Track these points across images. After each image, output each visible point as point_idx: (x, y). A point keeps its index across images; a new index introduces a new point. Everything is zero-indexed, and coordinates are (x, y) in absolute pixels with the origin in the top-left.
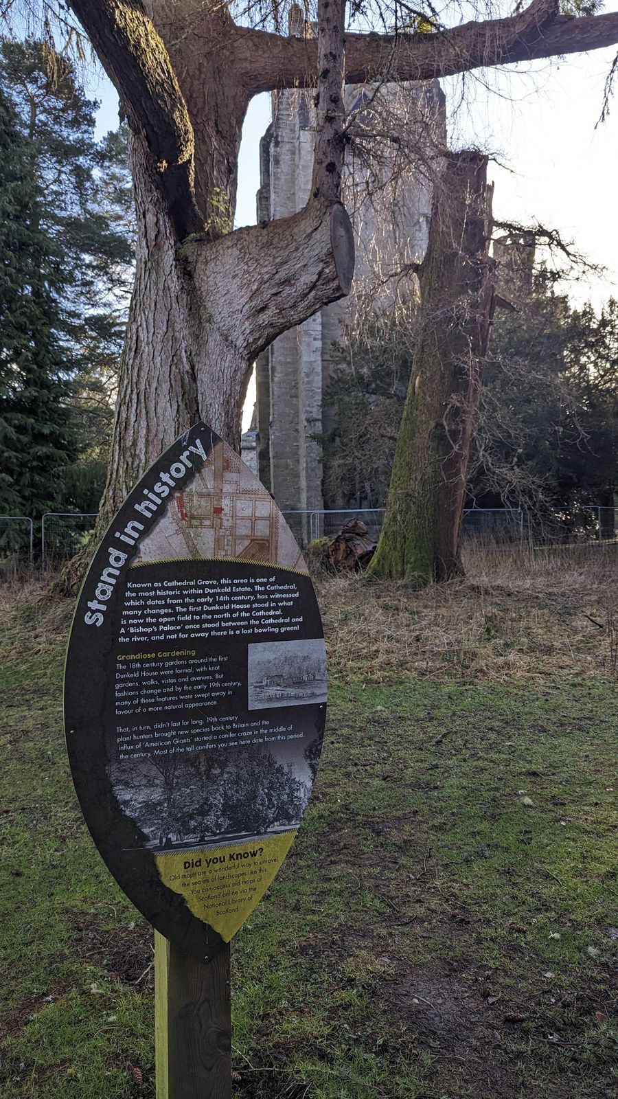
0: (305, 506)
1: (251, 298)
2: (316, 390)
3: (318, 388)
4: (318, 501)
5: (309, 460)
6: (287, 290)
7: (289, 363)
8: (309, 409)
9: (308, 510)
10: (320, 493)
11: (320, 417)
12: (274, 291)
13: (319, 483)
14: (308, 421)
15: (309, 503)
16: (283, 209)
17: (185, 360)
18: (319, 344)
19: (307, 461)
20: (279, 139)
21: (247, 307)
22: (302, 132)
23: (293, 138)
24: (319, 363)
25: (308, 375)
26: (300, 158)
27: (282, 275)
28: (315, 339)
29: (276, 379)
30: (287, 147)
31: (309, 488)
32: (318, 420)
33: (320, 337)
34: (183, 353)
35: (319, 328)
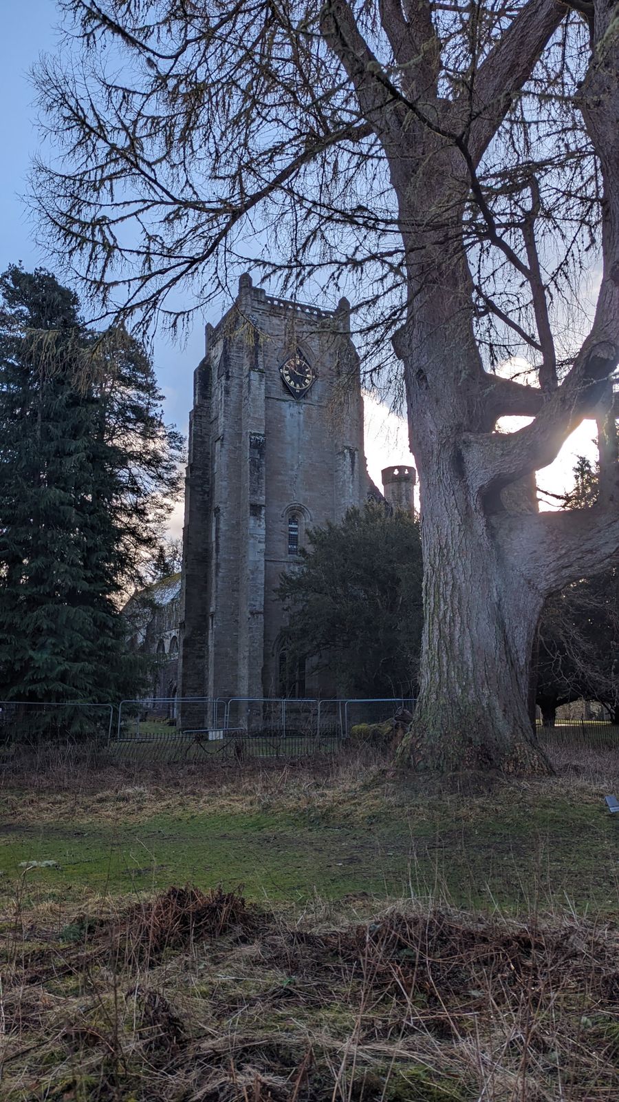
0: (246, 693)
1: (558, 559)
2: (259, 586)
3: (261, 584)
4: (258, 688)
5: (252, 649)
6: (589, 556)
7: (232, 560)
8: (252, 602)
9: (249, 697)
10: (260, 681)
11: (262, 610)
12: (579, 556)
13: (260, 671)
14: (252, 613)
15: (250, 690)
16: (231, 430)
17: (495, 595)
18: (263, 546)
19: (249, 650)
20: (230, 374)
21: (554, 564)
22: (252, 372)
23: (241, 375)
24: (263, 563)
25: (252, 573)
26: (249, 392)
27: (588, 546)
28: (259, 542)
29: (220, 574)
30: (237, 381)
31: (251, 676)
32: (261, 613)
33: (264, 540)
34: (495, 590)
35: (264, 532)
